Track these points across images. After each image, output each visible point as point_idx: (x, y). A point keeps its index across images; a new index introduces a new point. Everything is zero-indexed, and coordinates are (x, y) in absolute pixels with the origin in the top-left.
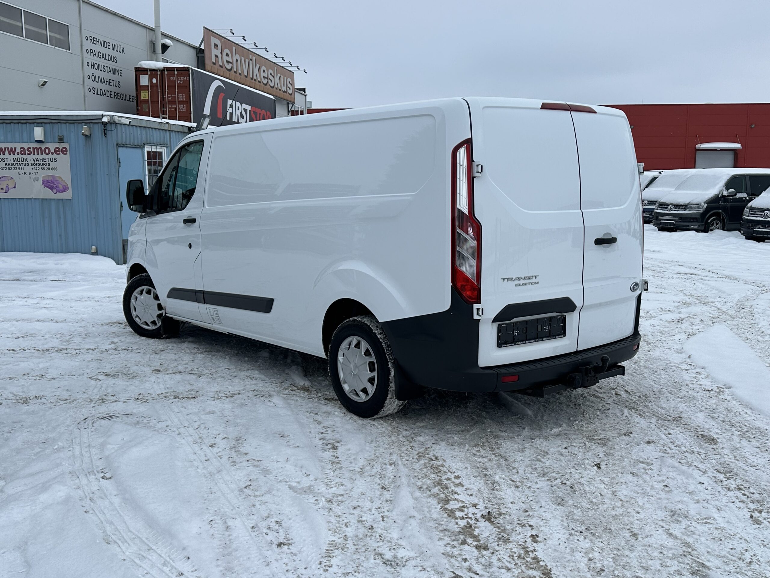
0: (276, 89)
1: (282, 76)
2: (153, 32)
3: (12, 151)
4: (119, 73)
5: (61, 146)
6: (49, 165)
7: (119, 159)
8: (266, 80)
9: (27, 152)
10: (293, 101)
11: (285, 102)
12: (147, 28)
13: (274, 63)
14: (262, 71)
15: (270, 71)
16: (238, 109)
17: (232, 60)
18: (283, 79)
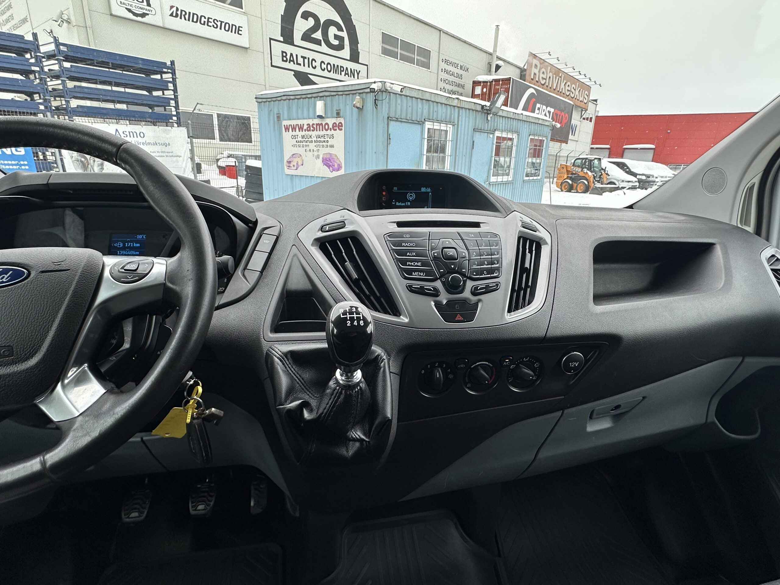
0: (575, 99)
1: (581, 90)
2: (491, 56)
3: (301, 128)
4: (463, 87)
5: (338, 121)
6: (328, 141)
7: (389, 135)
8: (569, 92)
9: (312, 128)
10: (586, 108)
11: (580, 109)
12: (487, 53)
13: (577, 80)
14: (567, 85)
15: (573, 86)
16: (544, 111)
17: (546, 77)
18: (582, 91)
